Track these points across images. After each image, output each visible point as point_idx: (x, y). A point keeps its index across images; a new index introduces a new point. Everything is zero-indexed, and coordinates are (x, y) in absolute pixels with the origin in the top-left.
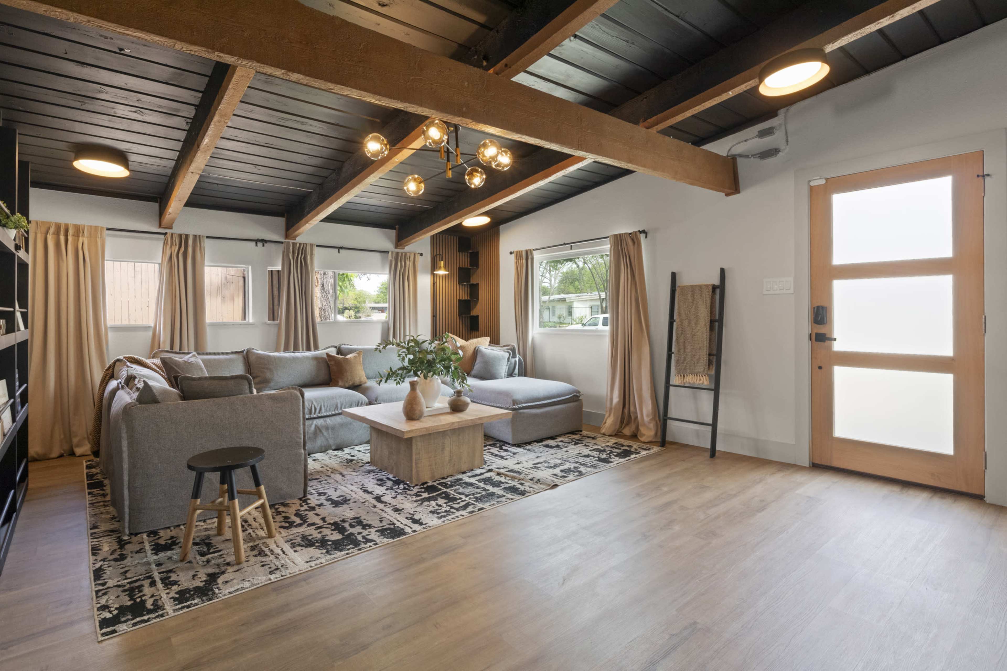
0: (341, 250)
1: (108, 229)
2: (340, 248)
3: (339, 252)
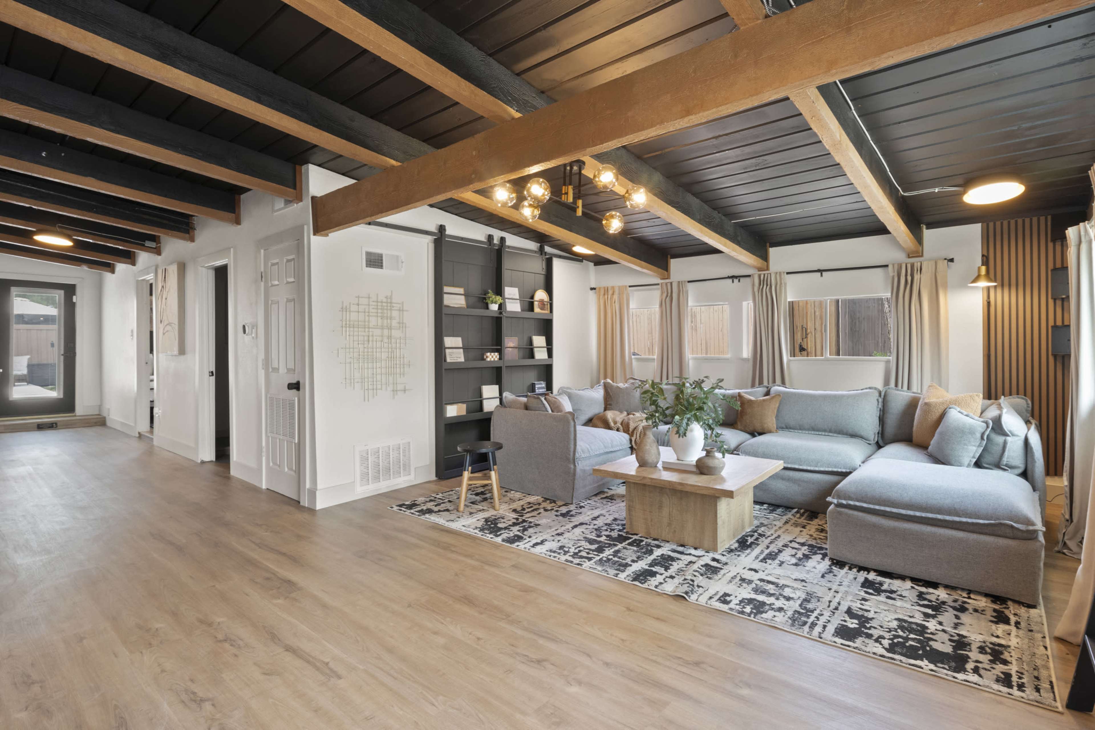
0: (824, 273)
1: (630, 286)
2: (820, 271)
3: (822, 275)
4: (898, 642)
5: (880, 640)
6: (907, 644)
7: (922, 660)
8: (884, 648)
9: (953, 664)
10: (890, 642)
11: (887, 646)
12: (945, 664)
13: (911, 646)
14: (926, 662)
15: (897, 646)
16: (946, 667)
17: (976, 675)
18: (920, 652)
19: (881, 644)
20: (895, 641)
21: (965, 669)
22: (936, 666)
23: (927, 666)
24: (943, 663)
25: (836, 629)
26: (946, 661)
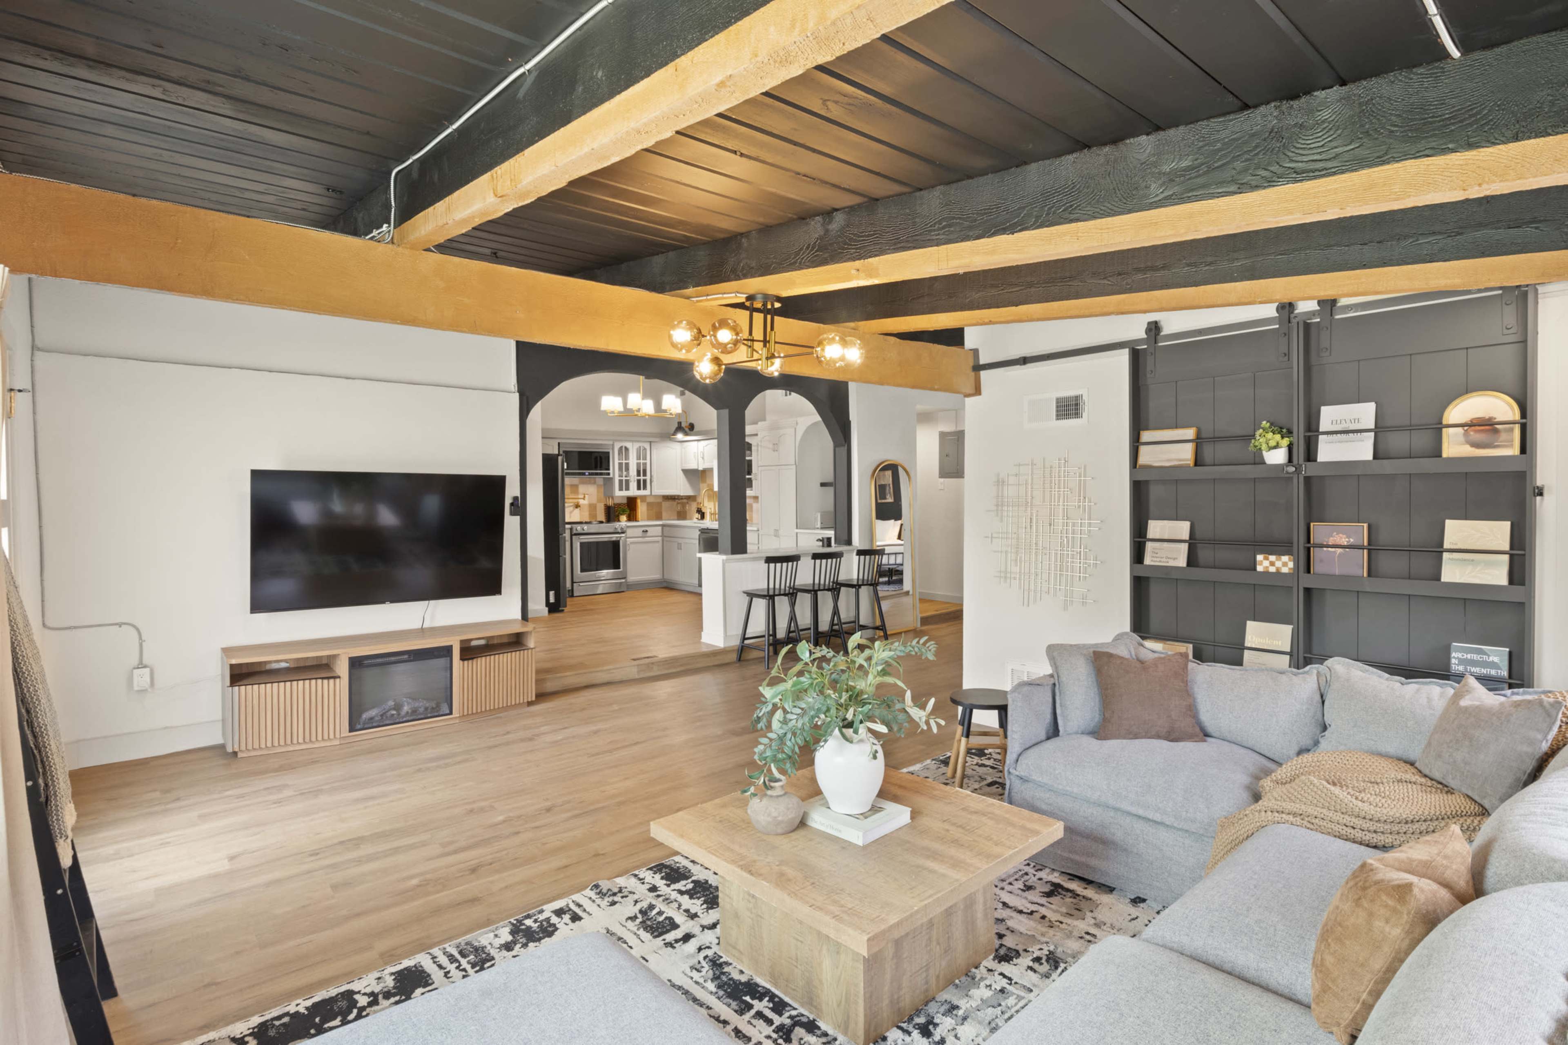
4: (351, 1012)
5: (371, 998)
6: (339, 1018)
7: (307, 1008)
8: (359, 992)
9: (272, 1033)
10: (359, 1005)
11: (356, 997)
12: (281, 1025)
13: (335, 1019)
14: (302, 1010)
15: (348, 1007)
16: (277, 1023)
17: (238, 1036)
18: (317, 1020)
19: (365, 994)
20: (355, 1011)
21: (255, 1038)
22: (287, 1014)
23: (297, 1005)
24: (284, 1025)
25: (429, 975)
26: (282, 1030)
